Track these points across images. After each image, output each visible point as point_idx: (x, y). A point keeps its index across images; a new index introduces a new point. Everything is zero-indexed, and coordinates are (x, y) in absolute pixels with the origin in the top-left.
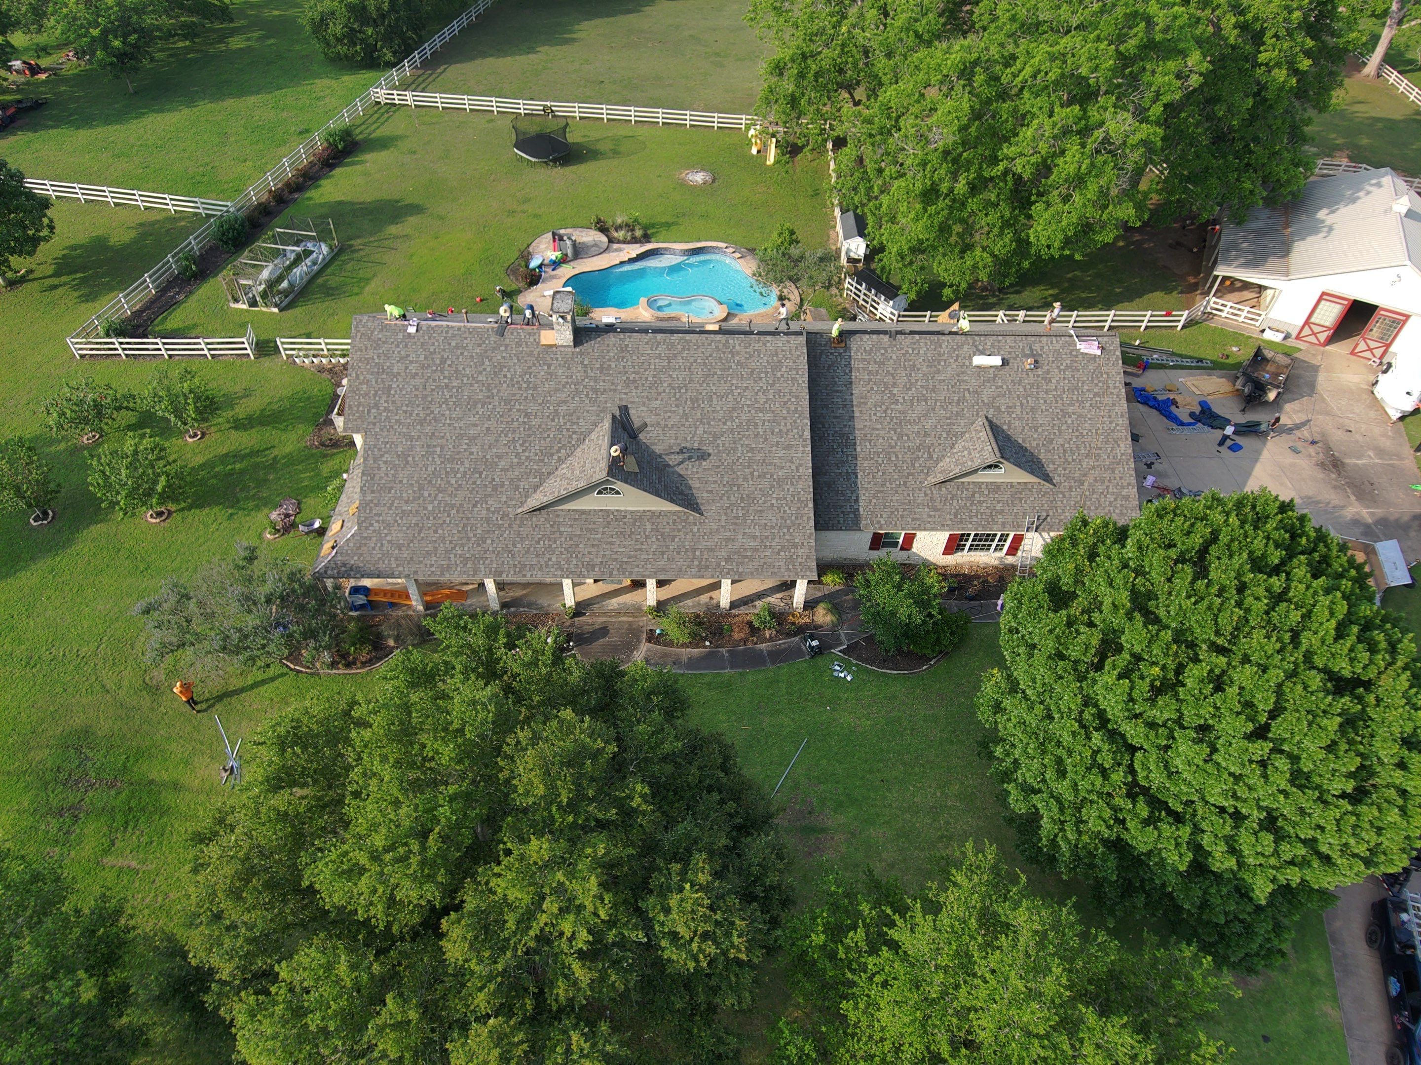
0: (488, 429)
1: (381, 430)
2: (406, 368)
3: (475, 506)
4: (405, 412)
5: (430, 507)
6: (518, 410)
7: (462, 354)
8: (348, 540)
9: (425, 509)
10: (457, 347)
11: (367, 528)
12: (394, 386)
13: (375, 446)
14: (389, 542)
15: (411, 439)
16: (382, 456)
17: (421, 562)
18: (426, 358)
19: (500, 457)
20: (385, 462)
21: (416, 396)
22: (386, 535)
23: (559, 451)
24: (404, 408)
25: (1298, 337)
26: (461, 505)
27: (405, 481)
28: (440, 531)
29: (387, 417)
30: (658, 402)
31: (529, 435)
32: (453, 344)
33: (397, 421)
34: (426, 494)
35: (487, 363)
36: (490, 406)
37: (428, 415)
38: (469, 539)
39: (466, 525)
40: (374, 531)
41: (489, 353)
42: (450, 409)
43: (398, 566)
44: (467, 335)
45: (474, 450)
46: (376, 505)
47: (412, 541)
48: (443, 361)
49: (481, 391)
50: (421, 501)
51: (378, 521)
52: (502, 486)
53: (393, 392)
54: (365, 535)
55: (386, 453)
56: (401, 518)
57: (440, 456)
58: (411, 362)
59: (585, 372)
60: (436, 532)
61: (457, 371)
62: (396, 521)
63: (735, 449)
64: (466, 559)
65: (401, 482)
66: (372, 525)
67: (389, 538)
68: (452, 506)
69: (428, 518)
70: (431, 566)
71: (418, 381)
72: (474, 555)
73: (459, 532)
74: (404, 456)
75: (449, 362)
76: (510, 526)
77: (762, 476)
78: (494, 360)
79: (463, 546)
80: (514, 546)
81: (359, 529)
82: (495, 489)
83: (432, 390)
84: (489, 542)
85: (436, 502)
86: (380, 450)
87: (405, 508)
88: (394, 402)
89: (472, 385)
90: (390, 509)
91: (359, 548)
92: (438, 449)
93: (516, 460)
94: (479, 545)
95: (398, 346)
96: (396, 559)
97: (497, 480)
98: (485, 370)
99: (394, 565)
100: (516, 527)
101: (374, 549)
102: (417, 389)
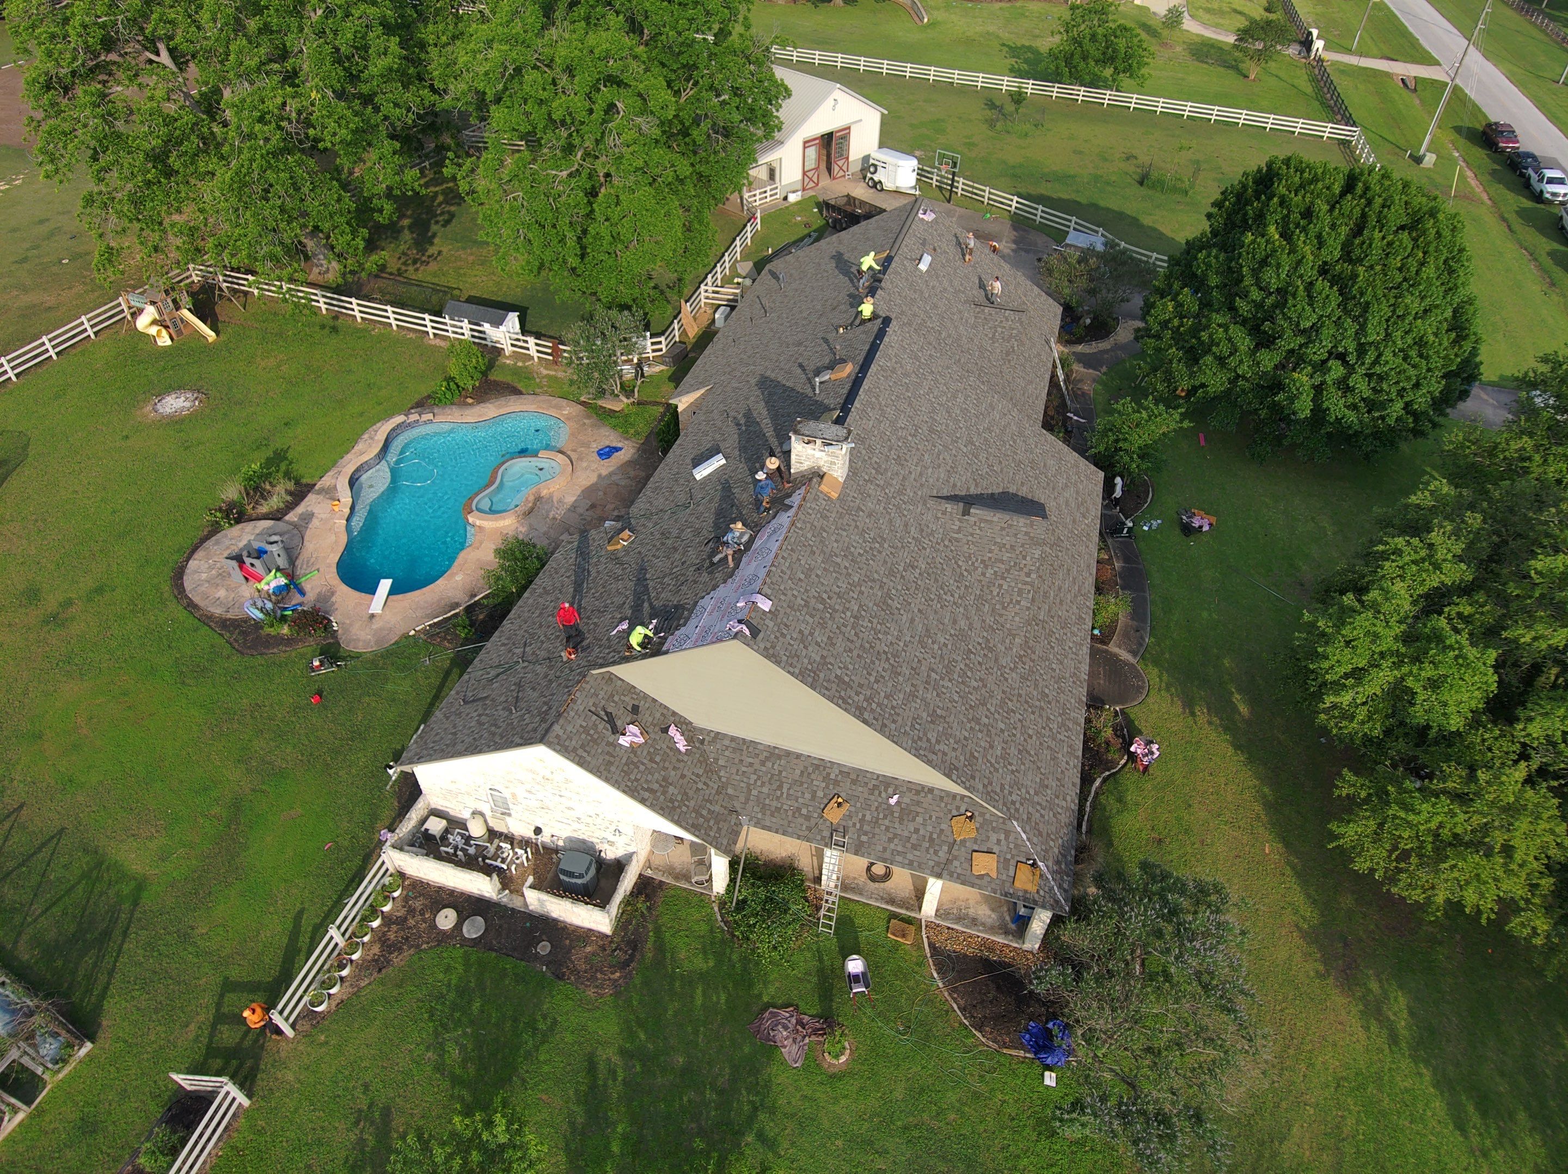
0: (919, 611)
1: (894, 722)
2: (817, 644)
3: (1006, 680)
4: (877, 681)
5: (1002, 726)
6: (905, 570)
7: (817, 576)
8: (1028, 839)
9: (1002, 731)
10: (808, 576)
11: (1017, 810)
12: (839, 672)
13: (914, 741)
14: (1036, 793)
15: (913, 695)
16: (928, 740)
17: (1062, 772)
18: (812, 616)
19: (955, 622)
20: (938, 742)
21: (859, 656)
22: (1028, 792)
23: (959, 567)
24: (872, 679)
25: (804, 190)
26: (1004, 692)
27: (967, 734)
28: (1030, 732)
29: (879, 704)
30: (926, 456)
31: (936, 581)
32: (802, 576)
33: (886, 697)
34: (986, 721)
35: (839, 560)
36: (893, 592)
37: (887, 659)
38: (1042, 708)
39: (1027, 702)
40: (1022, 804)
41: (827, 551)
42: (886, 633)
43: (1064, 799)
44: (795, 556)
45: (942, 640)
46: (991, 783)
47: (1039, 768)
48: (823, 601)
49: (871, 588)
50: (993, 731)
51: (1010, 793)
52: (988, 640)
53: (847, 679)
54: (1025, 817)
55: (925, 734)
56: (1010, 764)
57: (942, 679)
58: (811, 634)
59: (878, 485)
60: (1030, 737)
61: (839, 595)
62: (1013, 772)
63: (986, 440)
64: (1063, 725)
65: (965, 738)
66: (1013, 803)
67: (1032, 792)
68: (1003, 702)
69: (1014, 735)
70: (1067, 763)
71: (840, 643)
72: (1060, 715)
73: (1033, 713)
74: (934, 718)
75: (825, 596)
76: (1033, 661)
77: (1015, 442)
78: (837, 552)
79: (1049, 719)
80: (1054, 670)
81: (1017, 820)
82: (991, 650)
83: (856, 634)
84: (1047, 691)
85: (996, 716)
86: (920, 739)
87: (999, 753)
88: (861, 686)
89: (861, 593)
90: (997, 770)
91: (1040, 834)
92: (933, 675)
93: (962, 610)
94: (1049, 703)
95: (784, 636)
96: (1057, 797)
97: (980, 641)
98: (846, 568)
99: (1064, 803)
100: (1033, 656)
101: (1042, 816)
102: (851, 651)
